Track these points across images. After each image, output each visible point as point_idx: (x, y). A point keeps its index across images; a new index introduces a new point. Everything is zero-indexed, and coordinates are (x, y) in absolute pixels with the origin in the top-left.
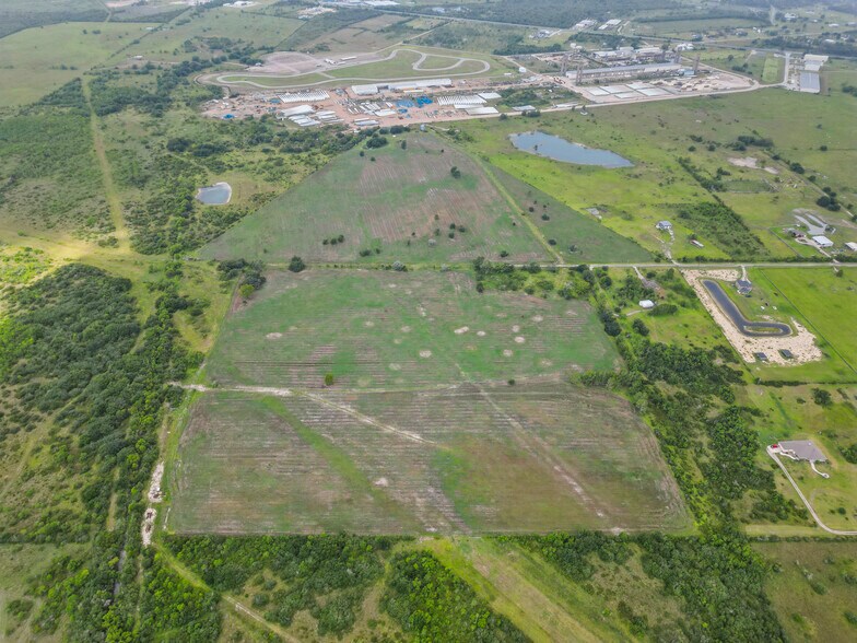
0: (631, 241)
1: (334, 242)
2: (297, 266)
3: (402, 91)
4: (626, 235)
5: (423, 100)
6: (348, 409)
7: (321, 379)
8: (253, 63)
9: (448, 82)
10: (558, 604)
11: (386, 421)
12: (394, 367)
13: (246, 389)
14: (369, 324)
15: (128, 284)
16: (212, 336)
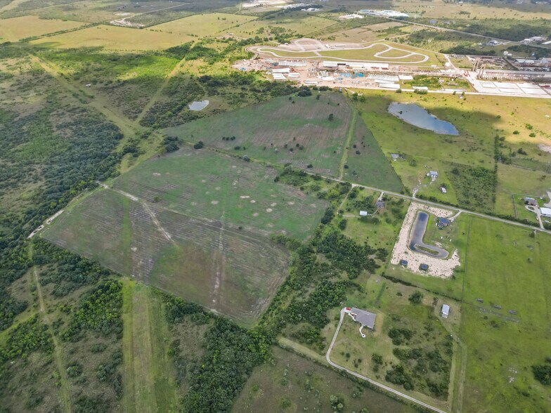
0: (399, 178)
1: (228, 139)
2: (199, 146)
3: (352, 68)
4: (399, 173)
5: (363, 74)
6: (153, 215)
7: (152, 198)
8: (283, 43)
9: (386, 66)
10: (151, 328)
11: (162, 225)
12: (193, 204)
13: (122, 192)
14: (203, 181)
15: (121, 137)
16: (132, 167)
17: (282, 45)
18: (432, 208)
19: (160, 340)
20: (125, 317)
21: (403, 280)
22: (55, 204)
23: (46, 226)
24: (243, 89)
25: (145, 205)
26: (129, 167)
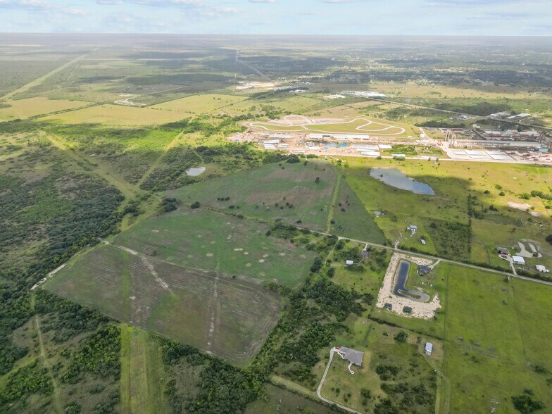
0: (382, 232)
1: (222, 199)
2: (196, 206)
3: (335, 139)
4: (381, 228)
5: (346, 144)
6: (151, 267)
7: (151, 252)
8: (273, 118)
9: (367, 137)
10: (148, 369)
11: (160, 276)
12: (189, 256)
13: (122, 247)
14: (199, 236)
15: (122, 199)
16: (132, 225)
17: (272, 121)
18: (413, 258)
19: (156, 380)
20: (123, 360)
21: (388, 321)
22: (58, 259)
23: (49, 279)
24: (237, 157)
25: (144, 258)
26: (129, 225)
